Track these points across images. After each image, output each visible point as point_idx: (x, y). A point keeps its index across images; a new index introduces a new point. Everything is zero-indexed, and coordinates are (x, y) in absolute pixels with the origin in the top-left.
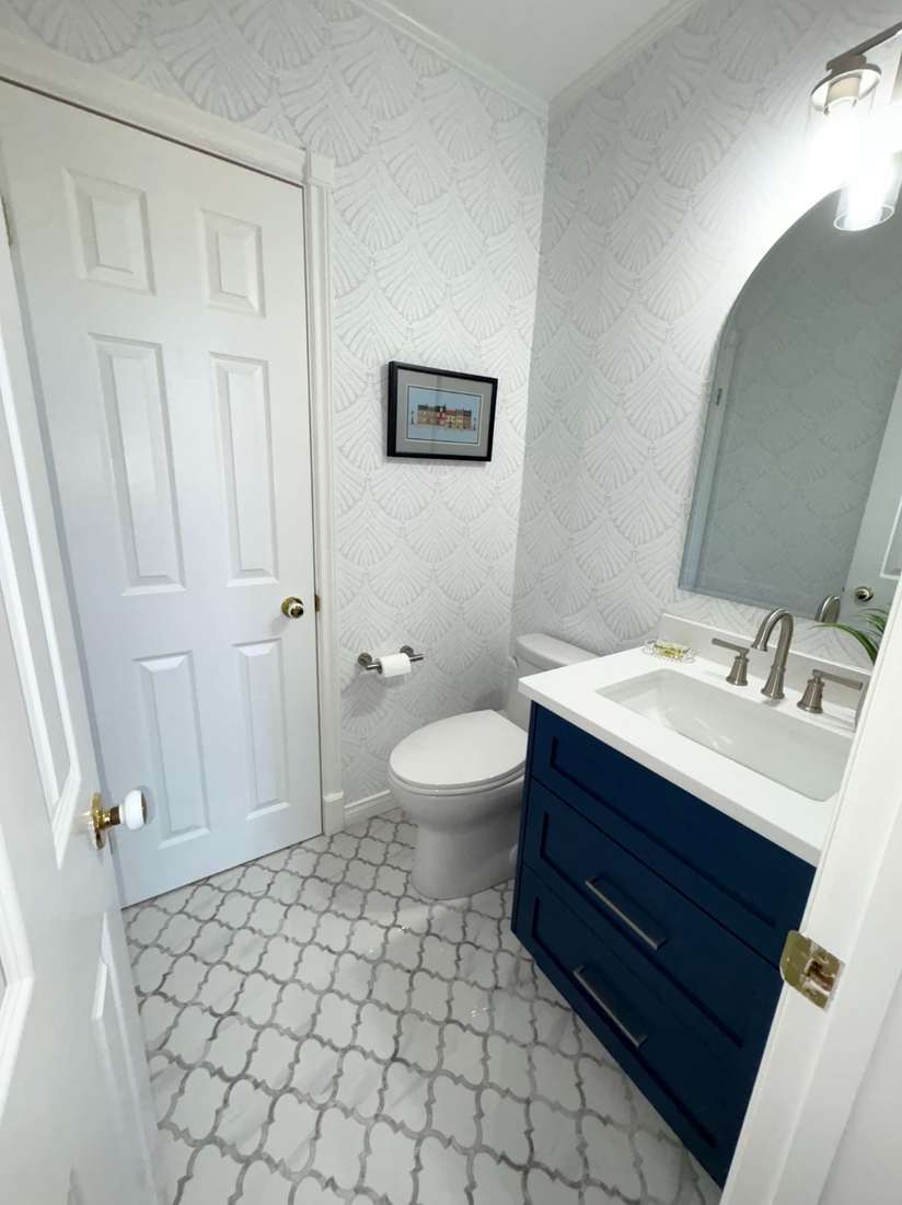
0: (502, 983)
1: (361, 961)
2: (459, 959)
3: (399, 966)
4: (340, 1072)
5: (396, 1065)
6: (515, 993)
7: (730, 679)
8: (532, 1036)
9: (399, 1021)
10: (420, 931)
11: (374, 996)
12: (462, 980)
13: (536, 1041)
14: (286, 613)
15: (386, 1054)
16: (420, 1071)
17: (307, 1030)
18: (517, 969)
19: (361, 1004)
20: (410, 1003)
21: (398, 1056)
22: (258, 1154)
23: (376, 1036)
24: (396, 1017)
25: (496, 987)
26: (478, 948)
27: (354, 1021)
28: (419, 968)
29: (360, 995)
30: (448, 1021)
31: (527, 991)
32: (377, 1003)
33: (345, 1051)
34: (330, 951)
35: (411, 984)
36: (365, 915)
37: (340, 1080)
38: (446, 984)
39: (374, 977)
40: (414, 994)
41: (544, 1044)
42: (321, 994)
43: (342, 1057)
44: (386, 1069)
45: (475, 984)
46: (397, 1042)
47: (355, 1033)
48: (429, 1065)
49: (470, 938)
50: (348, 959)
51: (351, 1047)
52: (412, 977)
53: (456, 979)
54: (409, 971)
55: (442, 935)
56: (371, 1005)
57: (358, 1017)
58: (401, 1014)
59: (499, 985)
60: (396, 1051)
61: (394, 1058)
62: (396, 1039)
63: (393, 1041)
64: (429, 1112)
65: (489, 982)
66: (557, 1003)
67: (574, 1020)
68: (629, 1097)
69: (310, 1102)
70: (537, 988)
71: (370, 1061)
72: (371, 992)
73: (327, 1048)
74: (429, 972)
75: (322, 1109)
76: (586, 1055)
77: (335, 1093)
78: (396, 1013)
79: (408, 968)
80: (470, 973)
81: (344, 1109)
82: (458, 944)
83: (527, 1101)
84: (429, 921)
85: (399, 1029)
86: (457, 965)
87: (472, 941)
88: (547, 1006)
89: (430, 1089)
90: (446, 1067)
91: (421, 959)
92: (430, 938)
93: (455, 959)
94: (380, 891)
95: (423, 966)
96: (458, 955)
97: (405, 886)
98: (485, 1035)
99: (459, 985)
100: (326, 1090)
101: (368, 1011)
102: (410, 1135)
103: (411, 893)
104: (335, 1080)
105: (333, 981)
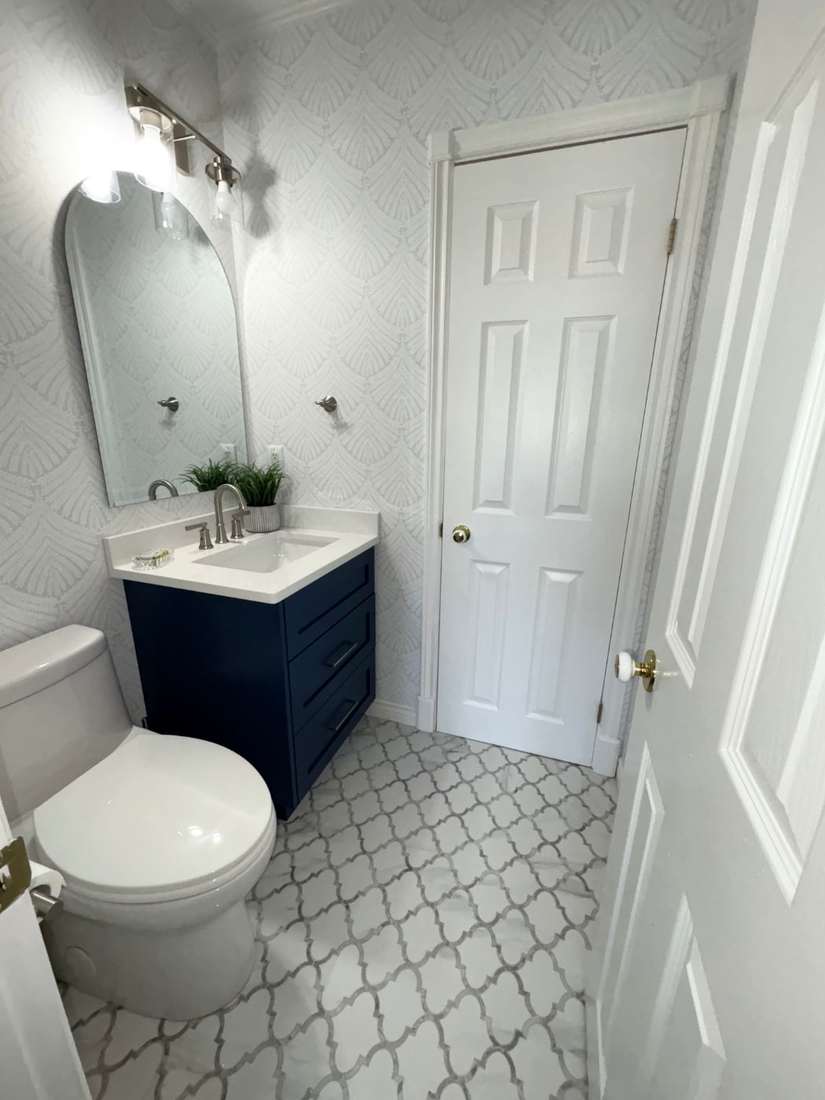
2: (312, 875)
3: (348, 921)
4: (444, 896)
5: (413, 865)
6: (318, 824)
8: (341, 803)
9: (387, 884)
10: (303, 927)
11: (385, 920)
12: (329, 862)
13: (343, 799)
15: (411, 875)
16: (404, 848)
17: (445, 949)
18: (298, 831)
19: (398, 924)
20: (371, 887)
21: (406, 868)
22: (513, 906)
23: (406, 894)
24: (387, 888)
25: (321, 836)
26: (293, 868)
27: (411, 917)
28: (340, 900)
29: (391, 929)
30: (364, 852)
31: (313, 818)
32: (388, 911)
33: (432, 905)
35: (357, 897)
37: (447, 892)
38: (340, 871)
39: (372, 932)
40: (362, 889)
41: (342, 795)
42: (416, 967)
44: (419, 869)
45: (326, 851)
46: (401, 875)
47: (417, 909)
48: (396, 847)
49: (288, 879)
51: (428, 903)
52: (351, 901)
53: (331, 867)
54: (347, 907)
55: (296, 905)
56: (392, 914)
57: (407, 917)
58: (383, 887)
59: (317, 835)
60: (406, 871)
61: (410, 869)
62: (399, 877)
63: (403, 878)
64: (417, 831)
65: (321, 843)
66: (311, 799)
67: (316, 787)
69: (471, 899)
70: (306, 814)
71: (423, 882)
72: (383, 925)
73: (441, 919)
74: (338, 891)
75: (467, 889)
77: (456, 888)
78: (384, 891)
79: (344, 909)
80: (320, 861)
81: (456, 875)
82: (299, 884)
83: (376, 791)
84: (288, 927)
85: (392, 880)
86: (319, 873)
87: (289, 876)
88: (315, 804)
89: (408, 837)
90: (391, 837)
91: (331, 905)
92: (305, 913)
93: (313, 879)
94: (270, 1026)
95: (336, 898)
96: (309, 878)
97: (248, 997)
98: (358, 826)
99: (335, 861)
100: (459, 897)
101: (398, 914)
102: (434, 833)
103: (256, 979)
104: (450, 895)
105: (399, 969)
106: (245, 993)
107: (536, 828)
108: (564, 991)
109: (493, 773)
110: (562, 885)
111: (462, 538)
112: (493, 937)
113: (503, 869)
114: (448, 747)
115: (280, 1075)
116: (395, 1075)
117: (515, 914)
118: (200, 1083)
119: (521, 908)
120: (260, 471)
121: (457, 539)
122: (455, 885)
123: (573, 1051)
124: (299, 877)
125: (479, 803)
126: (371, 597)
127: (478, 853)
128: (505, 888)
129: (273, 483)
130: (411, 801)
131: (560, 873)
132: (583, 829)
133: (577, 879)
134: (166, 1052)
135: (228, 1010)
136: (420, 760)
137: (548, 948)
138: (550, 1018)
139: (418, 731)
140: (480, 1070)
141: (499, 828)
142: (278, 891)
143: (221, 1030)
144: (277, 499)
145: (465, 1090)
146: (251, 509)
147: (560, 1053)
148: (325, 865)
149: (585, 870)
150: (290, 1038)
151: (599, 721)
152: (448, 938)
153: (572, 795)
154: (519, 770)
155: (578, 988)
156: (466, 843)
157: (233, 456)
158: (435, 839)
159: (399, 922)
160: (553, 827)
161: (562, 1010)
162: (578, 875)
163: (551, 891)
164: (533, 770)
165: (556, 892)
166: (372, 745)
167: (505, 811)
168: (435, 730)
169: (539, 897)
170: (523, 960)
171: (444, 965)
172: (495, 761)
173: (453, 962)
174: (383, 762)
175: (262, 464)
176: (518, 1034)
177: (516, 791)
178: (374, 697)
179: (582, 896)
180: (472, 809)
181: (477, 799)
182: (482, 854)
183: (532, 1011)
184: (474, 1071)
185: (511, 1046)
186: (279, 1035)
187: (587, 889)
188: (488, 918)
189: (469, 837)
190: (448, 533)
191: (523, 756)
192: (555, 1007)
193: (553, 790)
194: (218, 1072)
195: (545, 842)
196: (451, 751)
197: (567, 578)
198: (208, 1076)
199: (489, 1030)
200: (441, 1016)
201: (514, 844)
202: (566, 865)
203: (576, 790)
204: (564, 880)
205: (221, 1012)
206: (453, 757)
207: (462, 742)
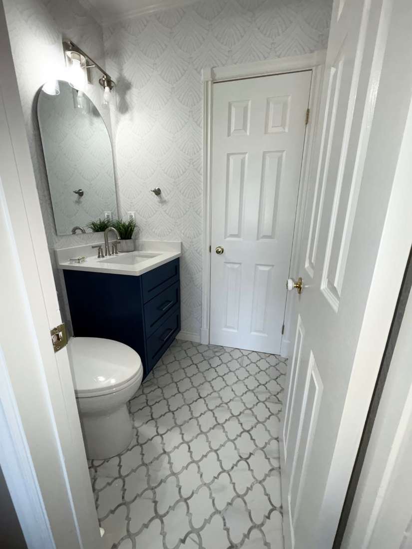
1: (183, 432)
2: (156, 402)
3: (174, 418)
4: (217, 407)
5: (202, 396)
6: (157, 383)
8: (167, 374)
10: (154, 422)
11: (191, 417)
15: (202, 400)
16: (197, 390)
17: (218, 426)
18: (147, 386)
19: (197, 418)
20: (183, 405)
21: (199, 397)
22: (247, 408)
23: (200, 407)
24: (191, 405)
26: (147, 400)
27: (202, 415)
28: (170, 411)
29: (194, 422)
30: (179, 392)
32: (192, 414)
33: (211, 410)
34: (189, 448)
35: (177, 409)
37: (218, 405)
39: (185, 422)
40: (180, 406)
41: (167, 371)
42: (205, 434)
44: (205, 397)
45: (162, 393)
46: (197, 400)
47: (205, 412)
48: (194, 390)
49: (145, 405)
50: (186, 438)
51: (209, 410)
52: (175, 411)
53: (165, 399)
54: (173, 413)
55: (150, 414)
56: (194, 415)
57: (200, 416)
58: (189, 405)
59: (157, 387)
61: (201, 398)
62: (196, 401)
63: (198, 401)
64: (203, 383)
65: (159, 390)
66: (153, 373)
67: (155, 368)
69: (229, 407)
70: (151, 379)
71: (207, 402)
72: (190, 419)
73: (216, 415)
74: (169, 408)
75: (227, 404)
77: (222, 404)
78: (190, 407)
80: (160, 397)
81: (221, 399)
82: (150, 406)
83: (183, 369)
84: (147, 423)
85: (193, 402)
86: (159, 401)
87: (145, 403)
88: (155, 375)
89: (199, 386)
90: (191, 386)
91: (166, 413)
92: (154, 416)
93: (157, 404)
94: (142, 459)
95: (168, 410)
96: (155, 404)
97: (131, 449)
98: (176, 383)
99: (166, 396)
100: (223, 406)
101: (196, 414)
102: (211, 384)
103: (134, 442)
104: (219, 406)
105: (198, 435)
106: (130, 448)
107: (256, 379)
108: (270, 437)
109: (236, 360)
110: (268, 400)
111: (220, 252)
112: (239, 421)
113: (242, 395)
114: (216, 350)
115: (148, 476)
116: (199, 472)
117: (248, 411)
118: (112, 482)
119: (250, 409)
120: (124, 223)
121: (218, 252)
122: (221, 402)
123: (274, 458)
124: (150, 403)
125: (230, 371)
126: (178, 281)
127: (231, 390)
128: (243, 403)
129: (131, 229)
130: (199, 372)
131: (268, 395)
132: (277, 378)
133: (274, 397)
134: (96, 472)
135: (122, 455)
136: (203, 356)
137: (263, 423)
138: (264, 448)
139: (201, 344)
140: (235, 467)
141: (240, 380)
142: (141, 409)
143: (120, 462)
144: (132, 237)
145: (229, 475)
146: (121, 241)
147: (269, 459)
148: (162, 398)
149: (278, 394)
150: (151, 462)
151: (283, 333)
152: (219, 422)
153: (271, 366)
154: (248, 358)
155: (276, 437)
156: (225, 386)
157: (110, 217)
158: (211, 386)
159: (197, 417)
160: (263, 378)
161: (269, 444)
162: (275, 395)
163: (263, 402)
164: (255, 357)
165: (266, 403)
166: (180, 351)
167: (242, 374)
168: (209, 344)
169: (258, 405)
170: (252, 428)
171: (218, 432)
172: (237, 355)
173: (222, 430)
174: (186, 357)
175: (125, 220)
176: (251, 454)
177: (247, 366)
178: (180, 330)
179: (276, 403)
180: (227, 374)
181: (229, 370)
182: (232, 390)
183: (256, 446)
184: (233, 468)
185: (248, 458)
186: (147, 461)
187: (279, 401)
188: (236, 413)
189: (226, 384)
190: (214, 250)
191: (250, 352)
192: (266, 443)
193: (263, 365)
194: (120, 476)
195: (260, 384)
196: (216, 352)
197: (267, 269)
198: (116, 478)
199: (239, 453)
200: (218, 450)
201: (246, 386)
202: (270, 392)
203: (273, 364)
204: (269, 398)
205: (119, 455)
206: (218, 354)
207: (221, 348)
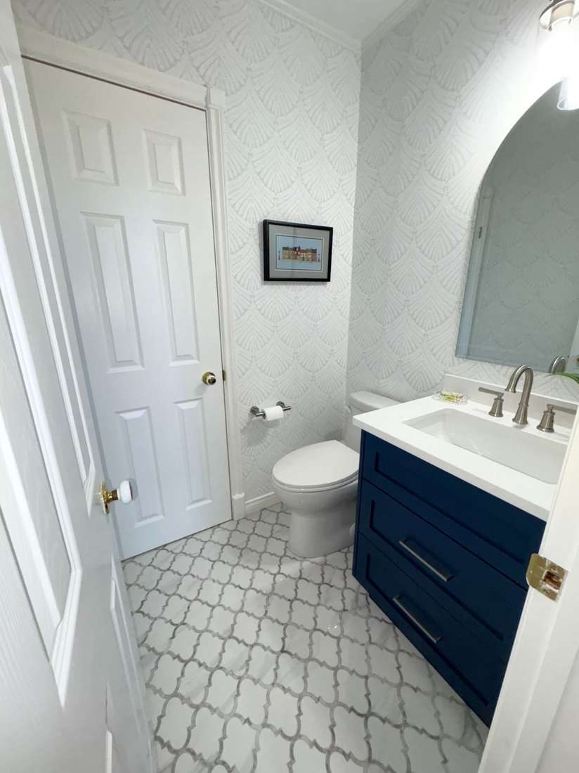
0: (348, 607)
1: (260, 594)
2: (320, 593)
3: (283, 597)
4: (250, 658)
5: (284, 655)
6: (356, 614)
7: (491, 413)
8: (368, 639)
9: (284, 629)
10: (295, 577)
11: (268, 615)
12: (323, 605)
13: (370, 642)
14: (205, 383)
15: (278, 648)
16: (299, 659)
17: (228, 634)
18: (357, 600)
19: (261, 619)
20: (291, 618)
21: (285, 649)
22: (203, 704)
23: (271, 637)
24: (282, 627)
25: (344, 610)
26: (331, 586)
27: (257, 629)
28: (296, 599)
29: (260, 614)
30: (315, 629)
31: (364, 612)
32: (271, 619)
33: (252, 646)
34: (240, 588)
35: (291, 607)
36: (260, 567)
37: (250, 663)
38: (313, 608)
40: (293, 613)
42: (237, 613)
43: (251, 649)
44: (278, 657)
45: (331, 607)
46: (284, 642)
47: (258, 635)
48: (304, 656)
49: (326, 581)
50: (251, 593)
51: (256, 644)
52: (291, 604)
53: (318, 605)
54: (289, 600)
55: (309, 579)
56: (267, 620)
57: (259, 626)
58: (285, 625)
59: (346, 608)
60: (283, 647)
61: (283, 651)
62: (283, 639)
63: (281, 641)
64: (305, 682)
65: (340, 607)
66: (382, 620)
67: (394, 628)
68: (430, 676)
69: (233, 675)
70: (370, 611)
71: (268, 652)
72: (266, 612)
73: (242, 644)
74: (301, 601)
75: (240, 679)
76: (402, 651)
77: (247, 670)
78: (282, 624)
79: (289, 598)
80: (327, 601)
81: (253, 680)
82: (319, 584)
83: (366, 677)
84: (301, 572)
85: (285, 634)
86: (319, 597)
87: (328, 582)
88: (376, 622)
89: (306, 669)
90: (315, 656)
91: (297, 593)
92: (302, 581)
93: (318, 593)
94: (269, 553)
95: (298, 597)
96: (320, 591)
97: (285, 550)
98: (338, 638)
99: (321, 608)
100: (242, 668)
101: (265, 623)
103: (289, 554)
104: (247, 662)
105: (243, 605)
106: (287, 550)
115: (254, 551)
124: (324, 586)
163: (179, 752)
169: (186, 736)
170: (182, 674)
174: (404, 716)
176: (173, 637)
182: (248, 721)
183: (169, 653)
184: (189, 608)
185: (175, 629)
